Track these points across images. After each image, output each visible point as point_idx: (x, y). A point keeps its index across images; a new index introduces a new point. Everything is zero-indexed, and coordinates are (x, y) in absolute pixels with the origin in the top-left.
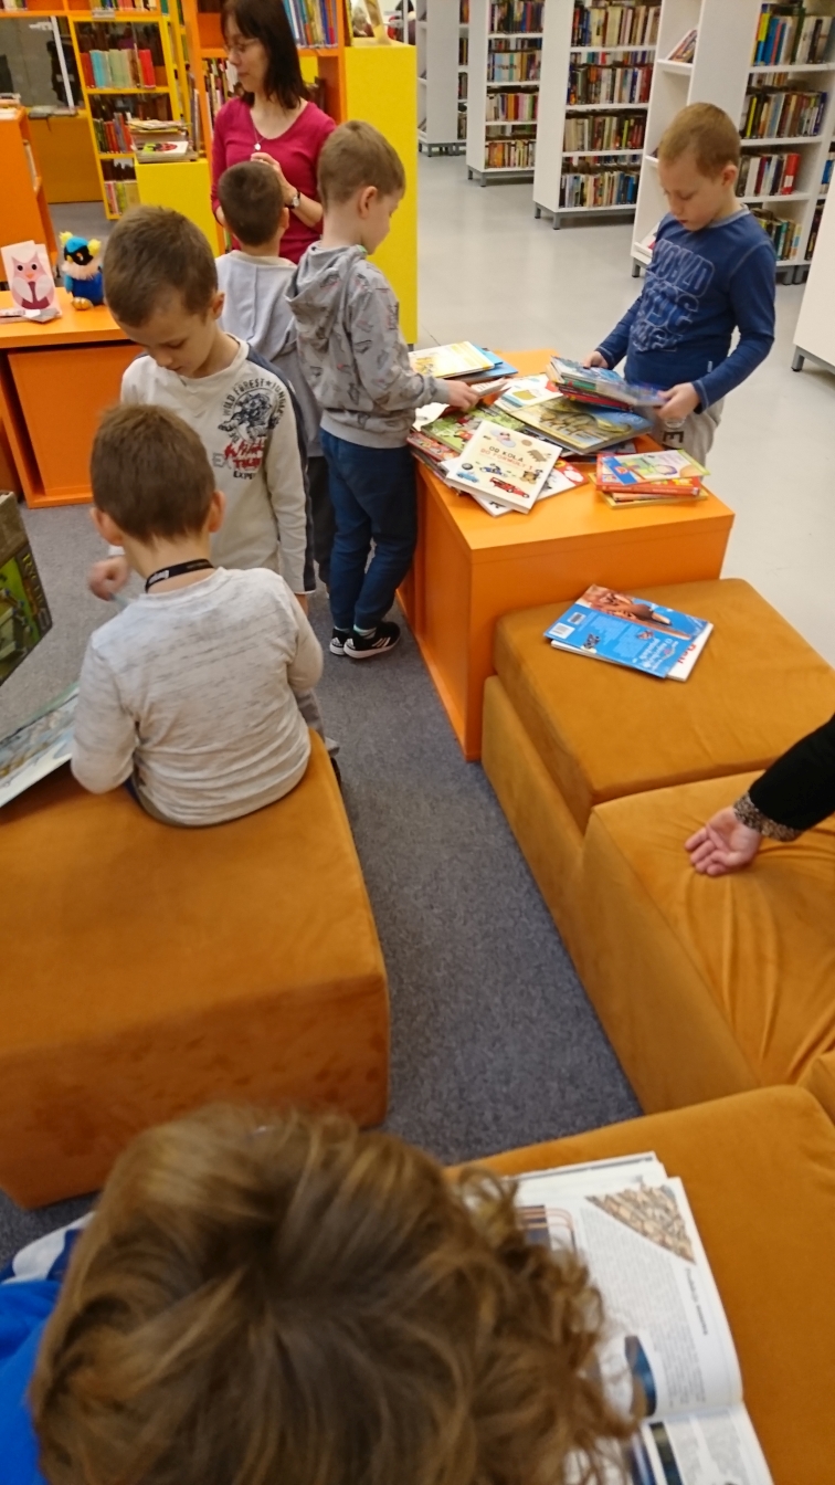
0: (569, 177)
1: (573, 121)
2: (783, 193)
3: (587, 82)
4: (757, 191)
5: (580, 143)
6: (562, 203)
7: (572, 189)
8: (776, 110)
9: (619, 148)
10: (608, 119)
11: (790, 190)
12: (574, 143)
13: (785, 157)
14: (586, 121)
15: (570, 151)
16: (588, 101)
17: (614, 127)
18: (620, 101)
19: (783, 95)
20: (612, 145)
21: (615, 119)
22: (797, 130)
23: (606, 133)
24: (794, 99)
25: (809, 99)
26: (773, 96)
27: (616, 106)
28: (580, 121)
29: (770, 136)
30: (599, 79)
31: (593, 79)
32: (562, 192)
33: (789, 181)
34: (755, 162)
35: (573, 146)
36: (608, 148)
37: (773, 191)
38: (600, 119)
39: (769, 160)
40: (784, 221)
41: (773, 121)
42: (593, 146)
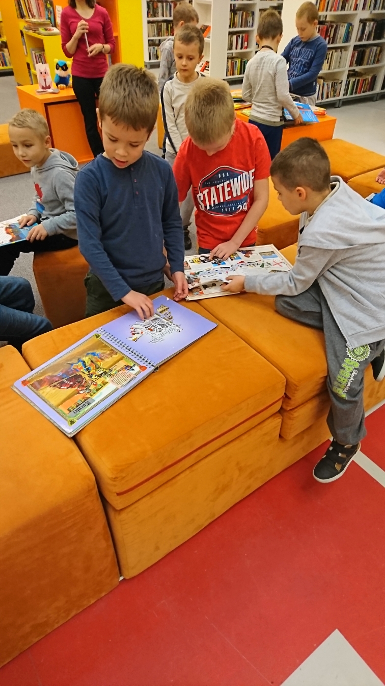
0: (151, 48)
1: (150, 24)
2: (244, 49)
3: (154, 8)
4: (236, 48)
5: (154, 34)
6: (150, 59)
7: (153, 53)
8: (239, 16)
9: (168, 36)
10: (163, 24)
11: (246, 48)
12: (151, 34)
13: (244, 35)
14: (155, 25)
15: (150, 37)
16: (155, 16)
17: (165, 27)
18: (166, 16)
19: (241, 12)
20: (165, 34)
21: (165, 24)
22: (246, 26)
23: (163, 30)
24: (244, 13)
25: (249, 14)
26: (238, 12)
27: (165, 18)
28: (153, 24)
29: (238, 27)
30: (157, 7)
31: (155, 7)
32: (150, 54)
33: (246, 44)
34: (235, 37)
35: (152, 35)
36: (164, 35)
37: (241, 48)
38: (160, 24)
39: (239, 36)
40: (246, 59)
41: (239, 22)
42: (158, 35)
